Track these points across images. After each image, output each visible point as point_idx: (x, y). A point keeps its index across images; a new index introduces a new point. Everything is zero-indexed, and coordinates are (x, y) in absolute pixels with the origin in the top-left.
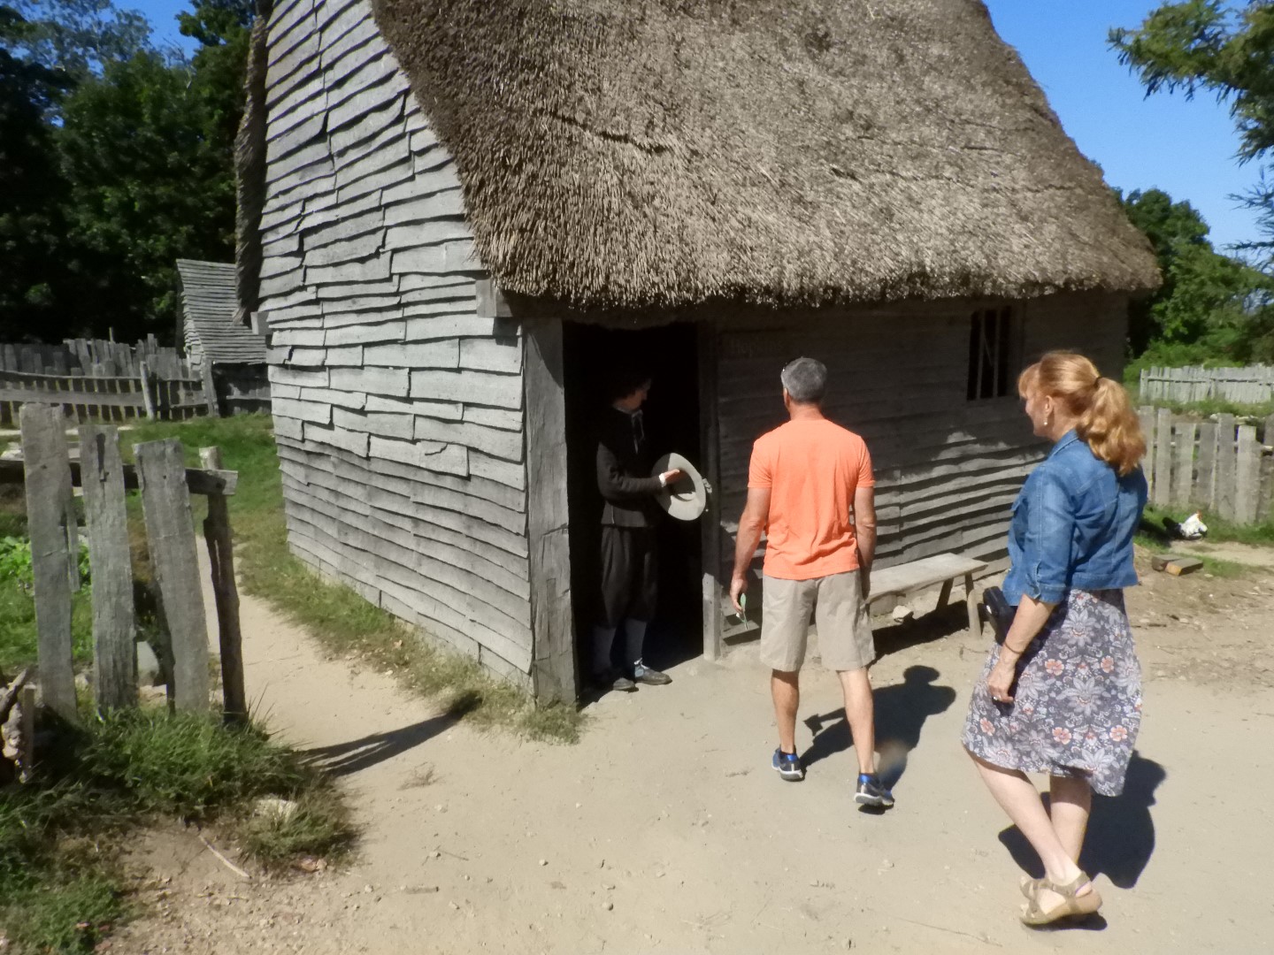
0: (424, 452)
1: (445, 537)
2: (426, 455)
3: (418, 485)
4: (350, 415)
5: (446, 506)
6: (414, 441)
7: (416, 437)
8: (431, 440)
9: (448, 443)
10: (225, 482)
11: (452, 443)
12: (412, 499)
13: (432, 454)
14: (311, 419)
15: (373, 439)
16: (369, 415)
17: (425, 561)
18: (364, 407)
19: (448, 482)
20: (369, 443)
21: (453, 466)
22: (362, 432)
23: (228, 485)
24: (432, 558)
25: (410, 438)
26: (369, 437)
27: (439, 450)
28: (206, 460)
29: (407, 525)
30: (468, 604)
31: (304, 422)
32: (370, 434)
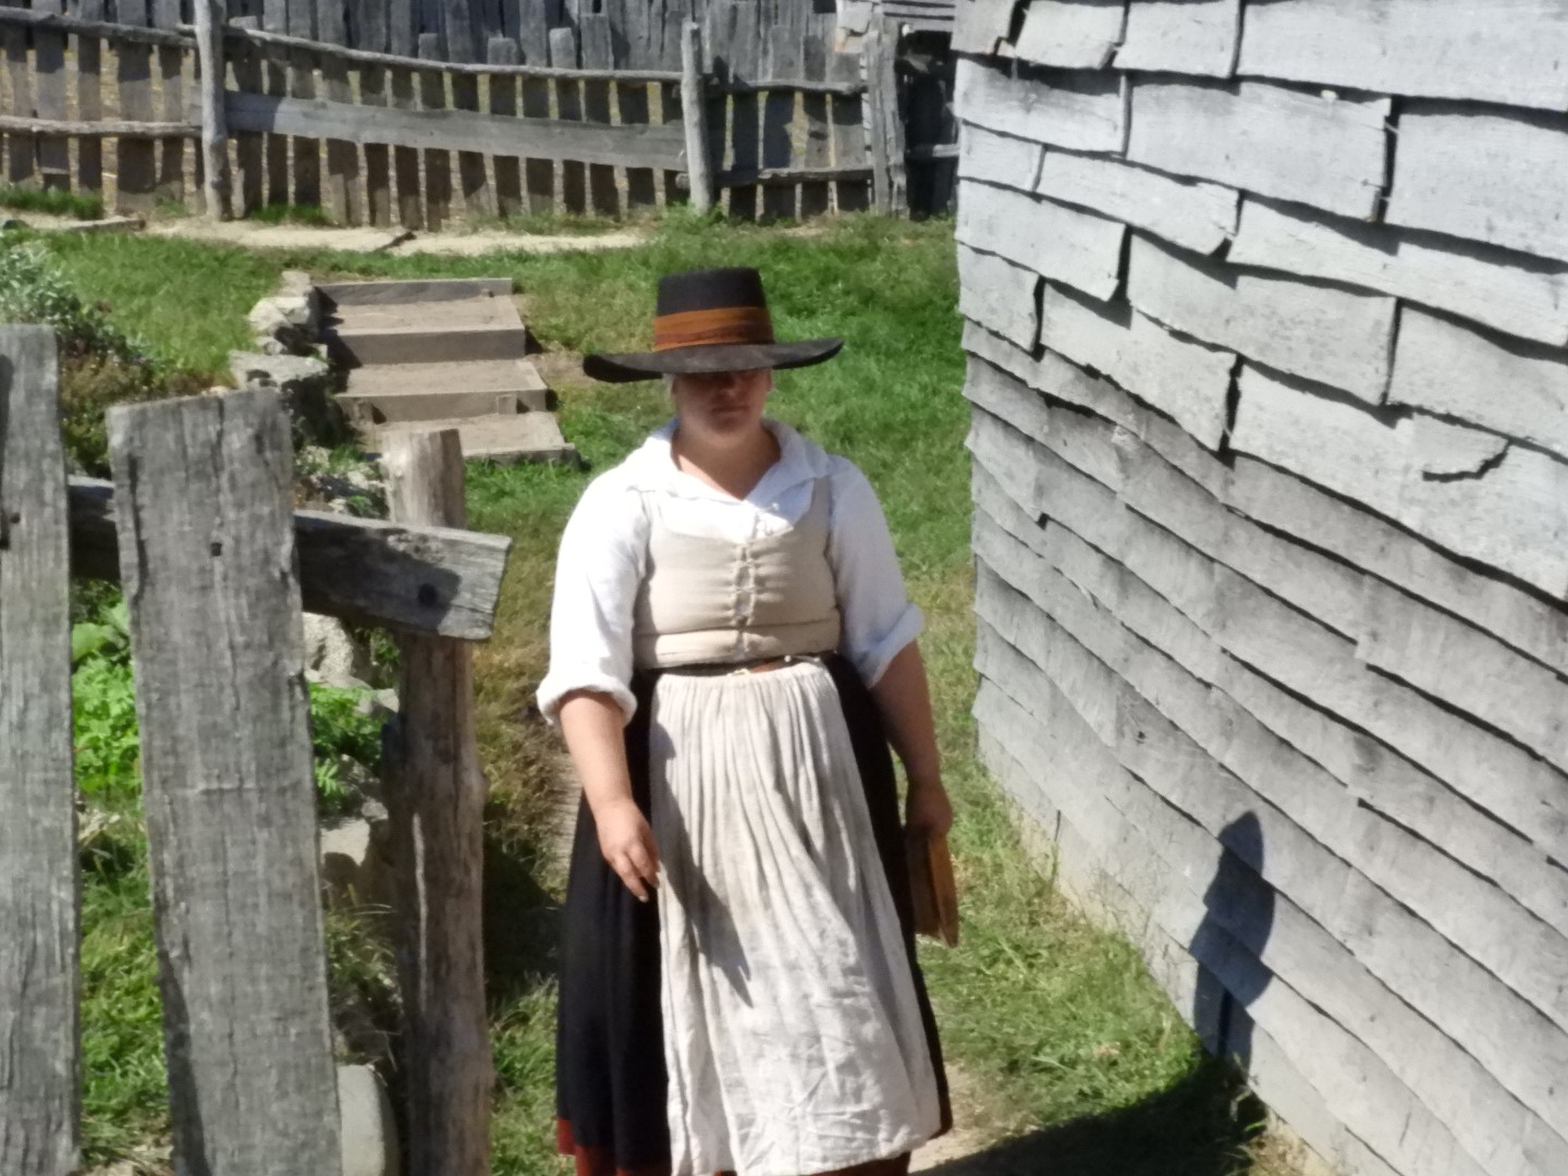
0: (1419, 464)
1: (1468, 841)
2: (1428, 476)
3: (1391, 599)
4: (1181, 269)
5: (1480, 712)
6: (1390, 412)
7: (1396, 396)
8: (1449, 419)
9: (1512, 440)
10: (453, 580)
11: (1526, 444)
12: (1362, 653)
13: (1446, 478)
14: (1062, 278)
15: (1250, 380)
16: (1244, 281)
17: (1387, 920)
18: (1225, 247)
19: (1497, 608)
20: (1233, 396)
21: (1522, 543)
22: (1214, 348)
23: (464, 597)
24: (1412, 913)
25: (1372, 397)
26: (1235, 372)
27: (1472, 465)
28: (400, 479)
29: (1338, 753)
30: (1529, 1155)
31: (1042, 282)
32: (1241, 360)
